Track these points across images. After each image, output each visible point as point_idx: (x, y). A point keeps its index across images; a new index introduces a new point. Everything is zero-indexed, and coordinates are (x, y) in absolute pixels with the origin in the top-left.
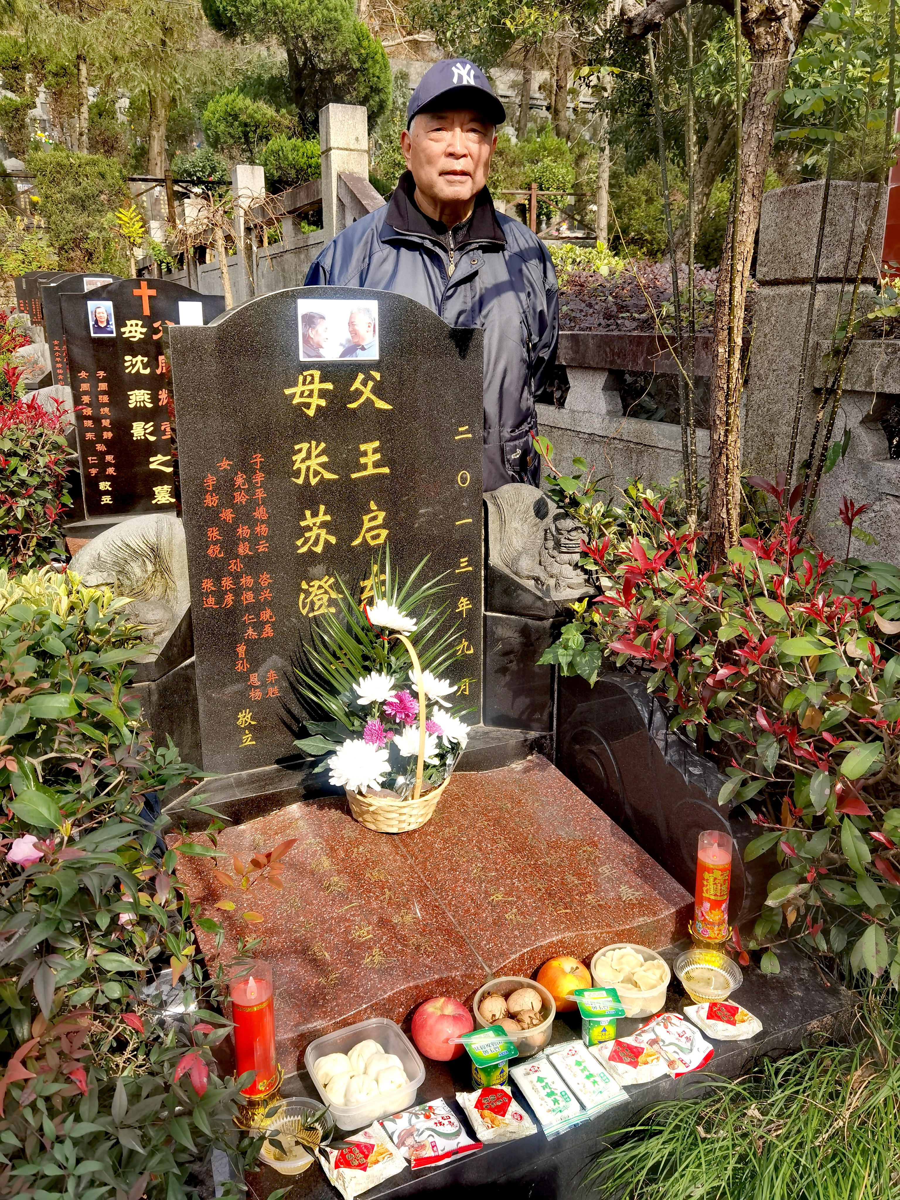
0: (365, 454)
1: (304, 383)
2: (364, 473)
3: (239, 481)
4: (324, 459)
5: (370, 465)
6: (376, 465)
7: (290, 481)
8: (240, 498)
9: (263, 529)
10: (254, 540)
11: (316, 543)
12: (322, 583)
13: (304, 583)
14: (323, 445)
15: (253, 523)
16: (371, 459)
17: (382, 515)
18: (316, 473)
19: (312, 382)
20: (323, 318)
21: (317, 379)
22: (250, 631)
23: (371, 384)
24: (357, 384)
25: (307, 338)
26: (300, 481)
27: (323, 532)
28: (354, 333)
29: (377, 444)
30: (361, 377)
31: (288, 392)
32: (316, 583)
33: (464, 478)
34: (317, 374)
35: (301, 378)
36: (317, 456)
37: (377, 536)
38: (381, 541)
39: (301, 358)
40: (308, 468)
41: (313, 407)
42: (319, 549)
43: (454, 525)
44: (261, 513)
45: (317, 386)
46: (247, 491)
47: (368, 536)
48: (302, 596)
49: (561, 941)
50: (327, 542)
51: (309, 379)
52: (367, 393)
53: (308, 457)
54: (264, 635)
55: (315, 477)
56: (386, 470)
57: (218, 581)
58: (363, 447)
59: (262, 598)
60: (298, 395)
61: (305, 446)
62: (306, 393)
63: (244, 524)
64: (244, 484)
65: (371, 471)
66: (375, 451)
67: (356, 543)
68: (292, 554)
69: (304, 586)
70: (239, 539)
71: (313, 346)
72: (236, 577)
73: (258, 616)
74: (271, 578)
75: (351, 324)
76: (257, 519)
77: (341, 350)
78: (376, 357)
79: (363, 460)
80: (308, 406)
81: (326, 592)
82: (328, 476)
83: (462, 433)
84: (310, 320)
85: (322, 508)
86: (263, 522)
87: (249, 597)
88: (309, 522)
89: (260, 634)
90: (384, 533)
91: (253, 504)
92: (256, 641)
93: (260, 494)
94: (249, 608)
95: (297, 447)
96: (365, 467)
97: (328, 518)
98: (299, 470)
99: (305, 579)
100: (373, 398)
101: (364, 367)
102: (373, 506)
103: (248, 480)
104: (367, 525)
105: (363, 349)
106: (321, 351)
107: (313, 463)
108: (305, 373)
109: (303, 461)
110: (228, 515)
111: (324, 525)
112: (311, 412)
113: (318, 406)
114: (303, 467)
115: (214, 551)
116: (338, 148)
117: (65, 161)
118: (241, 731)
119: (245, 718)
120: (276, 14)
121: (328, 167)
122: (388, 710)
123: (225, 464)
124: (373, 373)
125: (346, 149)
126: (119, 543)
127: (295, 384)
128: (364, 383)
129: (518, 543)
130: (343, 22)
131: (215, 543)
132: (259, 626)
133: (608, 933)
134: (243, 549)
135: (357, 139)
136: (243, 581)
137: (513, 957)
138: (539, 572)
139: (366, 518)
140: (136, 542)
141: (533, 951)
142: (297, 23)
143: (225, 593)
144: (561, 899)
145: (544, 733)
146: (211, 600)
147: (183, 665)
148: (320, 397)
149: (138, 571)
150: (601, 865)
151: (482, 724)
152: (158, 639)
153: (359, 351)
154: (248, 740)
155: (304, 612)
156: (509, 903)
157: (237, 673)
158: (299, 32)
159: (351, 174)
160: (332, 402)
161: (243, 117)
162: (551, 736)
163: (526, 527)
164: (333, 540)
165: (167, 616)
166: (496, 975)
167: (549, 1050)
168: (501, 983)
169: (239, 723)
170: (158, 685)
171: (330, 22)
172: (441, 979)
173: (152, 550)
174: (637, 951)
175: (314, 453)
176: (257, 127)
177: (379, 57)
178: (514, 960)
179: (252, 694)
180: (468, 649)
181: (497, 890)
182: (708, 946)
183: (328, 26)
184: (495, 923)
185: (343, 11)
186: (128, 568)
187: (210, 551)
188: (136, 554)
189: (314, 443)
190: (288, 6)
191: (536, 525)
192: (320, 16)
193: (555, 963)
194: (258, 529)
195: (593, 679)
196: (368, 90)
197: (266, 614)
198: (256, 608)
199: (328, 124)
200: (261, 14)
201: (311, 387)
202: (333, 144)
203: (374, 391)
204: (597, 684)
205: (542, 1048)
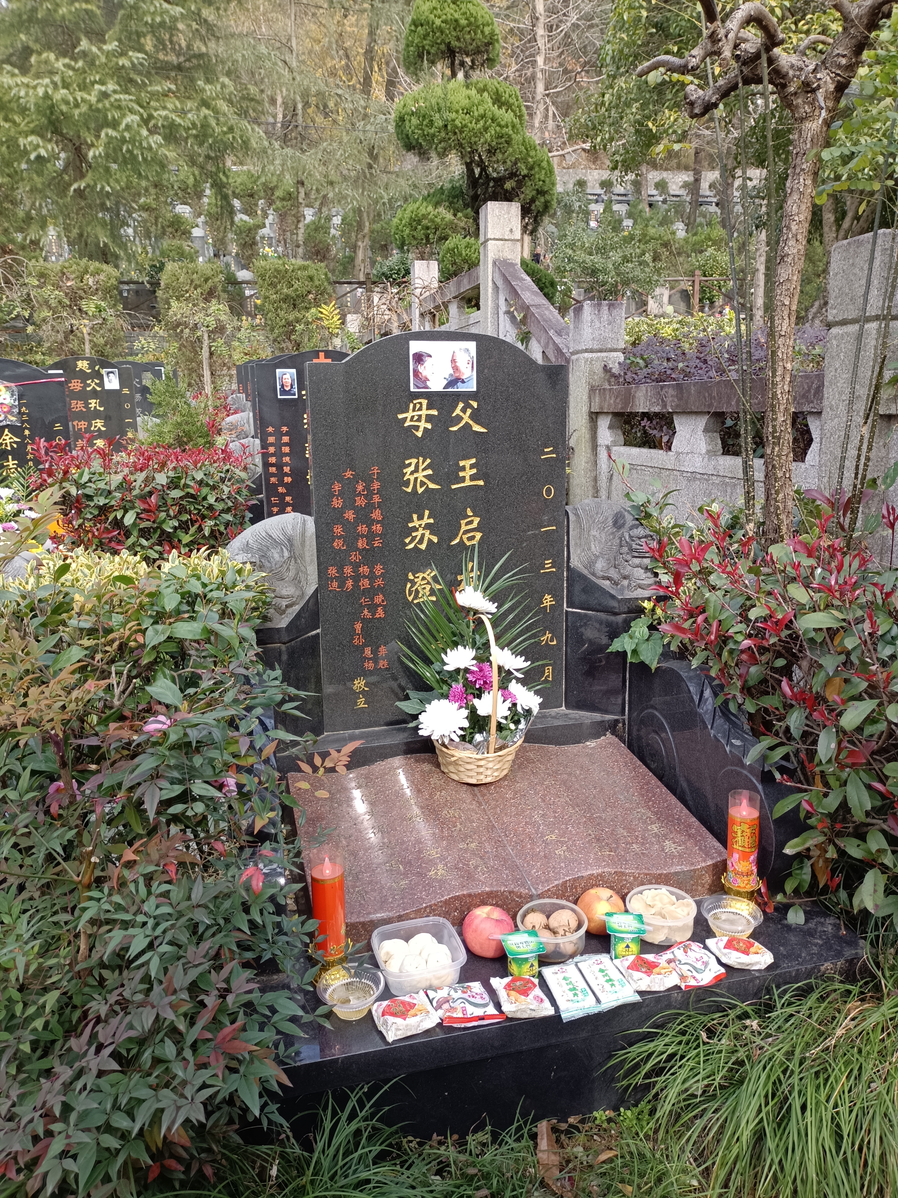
0: (463, 469)
1: (414, 410)
2: (462, 485)
3: (360, 488)
4: (429, 472)
5: (468, 478)
6: (473, 478)
7: (401, 490)
8: (360, 502)
9: (378, 528)
10: (370, 536)
11: (421, 541)
12: (425, 575)
13: (410, 574)
14: (428, 461)
15: (370, 522)
16: (468, 473)
17: (477, 520)
18: (423, 484)
19: (420, 409)
20: (430, 356)
21: (424, 406)
22: (366, 612)
23: (469, 411)
24: (458, 411)
25: (416, 373)
26: (409, 490)
27: (427, 533)
28: (456, 368)
29: (473, 461)
30: (461, 405)
31: (400, 416)
32: (421, 575)
33: (549, 491)
34: (425, 402)
35: (411, 406)
36: (423, 470)
37: (472, 538)
38: (476, 542)
39: (412, 389)
40: (416, 479)
41: (421, 429)
42: (423, 547)
43: (540, 531)
44: (377, 515)
45: (424, 412)
46: (366, 496)
47: (465, 537)
48: (409, 585)
49: (601, 875)
50: (430, 540)
51: (418, 406)
52: (466, 418)
53: (416, 470)
54: (377, 616)
55: (421, 487)
56: (481, 483)
57: (340, 569)
58: (462, 463)
59: (376, 585)
60: (409, 419)
61: (414, 461)
62: (416, 418)
63: (363, 523)
64: (363, 491)
65: (468, 483)
66: (472, 466)
67: (454, 543)
68: (401, 549)
69: (411, 577)
70: (358, 535)
71: (422, 381)
72: (356, 566)
73: (372, 599)
74: (383, 569)
75: (453, 361)
76: (374, 520)
77: (446, 382)
78: (475, 389)
79: (461, 474)
80: (417, 428)
81: (428, 583)
82: (432, 486)
83: (548, 453)
84: (419, 358)
85: (427, 513)
86: (378, 522)
87: (365, 583)
88: (416, 523)
89: (374, 614)
90: (478, 535)
91: (370, 507)
92: (370, 621)
93: (376, 499)
94: (365, 592)
95: (407, 462)
96: (463, 479)
97: (431, 521)
98: (409, 480)
99: (411, 571)
100: (471, 422)
102: (469, 512)
103: (367, 488)
104: (464, 528)
105: (463, 382)
106: (428, 383)
107: (420, 475)
108: (415, 402)
109: (412, 473)
110: (350, 515)
111: (428, 526)
112: (419, 434)
113: (425, 428)
114: (412, 478)
115: (338, 544)
116: (494, 239)
117: (281, 268)
118: (356, 695)
119: (359, 684)
120: (455, 133)
121: (486, 255)
122: (470, 677)
123: (349, 474)
124: (471, 402)
125: (501, 240)
126: (264, 534)
127: (407, 411)
128: (464, 410)
129: (595, 549)
130: (514, 136)
131: (339, 538)
132: (373, 608)
133: (646, 874)
134: (361, 544)
135: (511, 231)
136: (361, 569)
137: (556, 883)
138: (613, 573)
139: (463, 522)
140: (276, 534)
141: (574, 880)
142: (473, 139)
143: (347, 578)
144: (607, 844)
145: (616, 717)
146: (335, 584)
147: (309, 634)
148: (427, 421)
149: (276, 556)
150: (652, 823)
151: (563, 708)
152: (290, 610)
153: (459, 384)
154: (361, 703)
155: (410, 599)
156: (560, 842)
157: (354, 646)
158: (475, 147)
159: (505, 261)
160: (437, 425)
161: (425, 222)
162: (624, 720)
163: (603, 536)
164: (435, 540)
165: (298, 593)
166: (540, 896)
167: (578, 958)
168: (545, 904)
169: (355, 688)
170: (287, 648)
171: (502, 137)
172: (491, 892)
173: (289, 540)
174: (671, 892)
175: (421, 468)
176: (436, 229)
177: (544, 164)
178: (557, 886)
179: (366, 665)
180: (552, 641)
181: (552, 832)
182: (738, 894)
183: (500, 141)
184: (545, 857)
185: (514, 127)
186: (269, 554)
187: (335, 544)
188: (276, 543)
189: (421, 459)
190: (466, 126)
191: (613, 533)
192: (493, 132)
193: (593, 891)
194: (374, 527)
195: (654, 665)
196: (534, 193)
197: (379, 599)
198: (371, 592)
199: (486, 218)
200: (443, 134)
201: (419, 413)
202: (490, 236)
203: (471, 417)
204: (657, 669)
205: (572, 956)
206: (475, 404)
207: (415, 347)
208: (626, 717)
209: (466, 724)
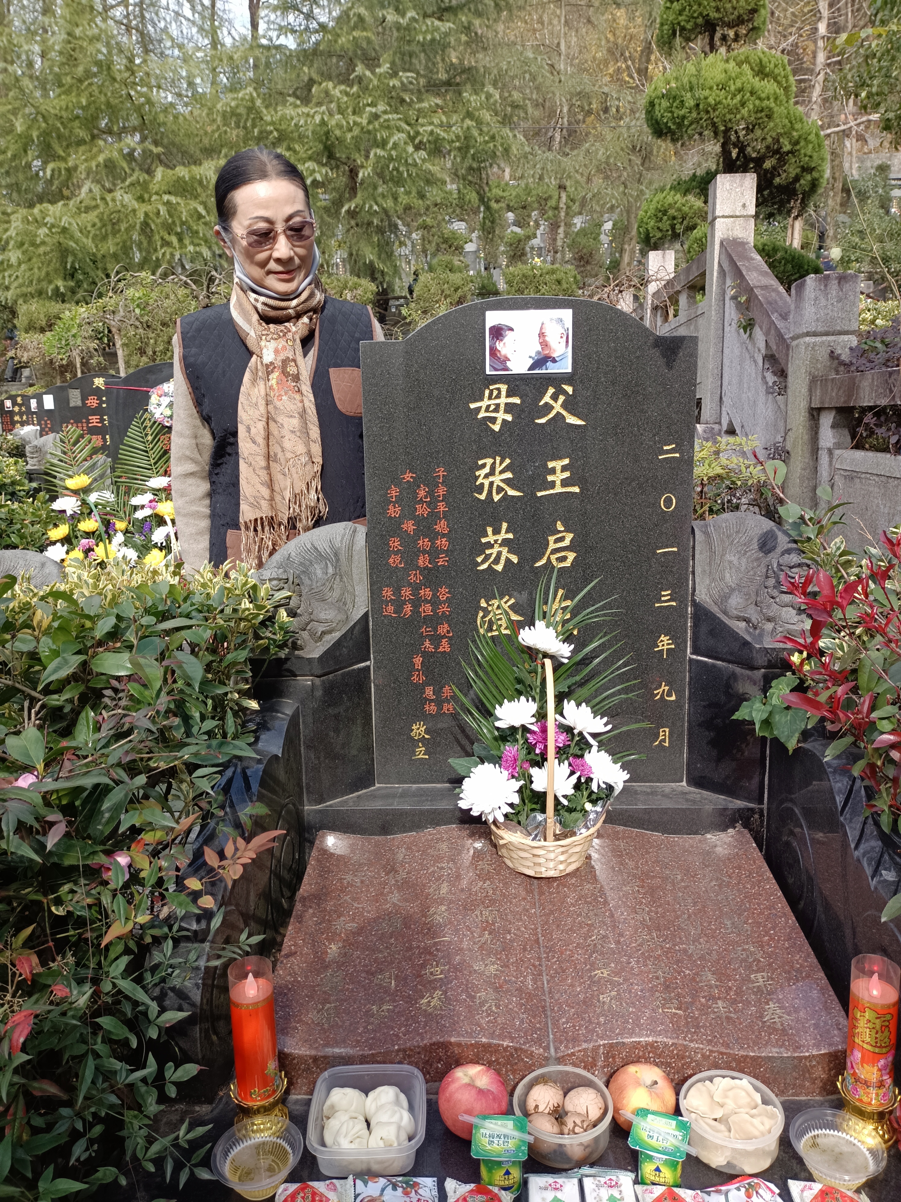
0: (553, 471)
1: (490, 398)
2: (552, 492)
3: (422, 493)
4: (509, 475)
5: (558, 483)
6: (565, 483)
7: (473, 496)
8: (422, 510)
9: (443, 543)
10: (434, 553)
11: (497, 561)
12: (501, 603)
13: (483, 601)
14: (508, 461)
15: (434, 536)
16: (559, 477)
17: (569, 537)
18: (500, 490)
19: (498, 396)
20: (511, 329)
21: (504, 393)
22: (427, 643)
23: (562, 398)
24: (547, 399)
25: (494, 352)
26: (483, 497)
27: (505, 550)
28: (544, 344)
29: (566, 461)
30: (551, 391)
31: (473, 406)
32: (496, 602)
33: (668, 502)
34: (504, 388)
35: (487, 392)
36: (501, 472)
37: (563, 559)
38: (568, 564)
39: (488, 372)
40: (491, 484)
41: (499, 421)
42: (499, 568)
43: (655, 553)
44: (442, 526)
45: (503, 400)
46: (429, 504)
47: (553, 558)
48: (481, 614)
49: (651, 1044)
50: (508, 560)
51: (495, 393)
52: (558, 407)
53: (492, 473)
54: (441, 649)
55: (498, 493)
56: (576, 489)
57: (397, 591)
58: (551, 465)
59: (440, 612)
60: (483, 409)
61: (489, 461)
62: (492, 407)
63: (425, 536)
64: (426, 497)
65: (558, 489)
66: (564, 469)
67: (537, 565)
68: (472, 570)
69: (483, 604)
70: (419, 551)
71: (500, 361)
72: (416, 588)
73: (435, 629)
74: (449, 593)
75: (542, 335)
76: (438, 532)
77: (531, 362)
78: (569, 370)
79: (550, 478)
80: (493, 420)
81: (505, 613)
82: (511, 492)
83: (668, 452)
84: (498, 332)
85: (505, 525)
86: (444, 536)
87: (427, 609)
88: (491, 538)
89: (437, 647)
90: (571, 556)
91: (434, 516)
92: (432, 655)
93: (442, 507)
94: (427, 620)
95: (480, 462)
96: (553, 485)
97: (510, 536)
98: (482, 485)
99: (484, 597)
100: (564, 413)
101: (556, 380)
102: (560, 527)
103: (430, 493)
104: (552, 546)
105: (554, 361)
106: (509, 364)
107: (497, 479)
108: (491, 387)
109: (486, 476)
110: (409, 526)
111: (505, 543)
112: (496, 428)
113: (504, 420)
114: (486, 483)
115: (394, 561)
116: (723, 217)
118: (414, 743)
119: (419, 730)
120: (708, 112)
121: (713, 236)
122: (531, 739)
123: (408, 477)
124: (565, 387)
125: (732, 217)
126: (309, 546)
127: (481, 399)
128: (555, 398)
129: (730, 578)
130: (776, 109)
131: (396, 553)
132: (436, 639)
133: (722, 1053)
134: (422, 561)
135: (744, 206)
136: (422, 592)
137: (585, 1046)
138: (753, 614)
139: (551, 539)
140: (323, 546)
141: (611, 1046)
142: (728, 117)
143: (404, 602)
144: (679, 995)
145: (751, 805)
146: (391, 608)
147: (356, 667)
148: (506, 411)
149: (319, 572)
150: (757, 971)
151: (684, 783)
152: (327, 637)
153: (549, 364)
154: (421, 753)
155: (482, 631)
156: (612, 983)
157: (412, 684)
158: (729, 125)
159: (735, 240)
160: (519, 417)
161: (672, 212)
162: (761, 810)
163: (744, 561)
164: (515, 559)
165: (341, 617)
166: (560, 1060)
167: (586, 1170)
168: (567, 1073)
169: (412, 734)
170: (323, 682)
171: (762, 111)
172: (489, 1045)
173: (336, 554)
174: (757, 1089)
175: (498, 469)
176: (684, 218)
177: (812, 137)
178: (585, 1050)
179: (427, 707)
180: (669, 694)
181: (606, 965)
182: (861, 1114)
183: (759, 115)
184: (584, 1002)
185: (776, 99)
186: (311, 569)
187: (391, 560)
188: (321, 557)
189: (498, 459)
190: (720, 103)
191: (757, 559)
192: (751, 107)
193: (632, 1069)
194: (438, 542)
195: (792, 745)
197: (443, 629)
198: (434, 621)
199: (715, 194)
200: (694, 115)
201: (497, 401)
202: (719, 213)
203: (564, 406)
204: (797, 751)
205: (580, 1164)
206: (569, 389)
207: (493, 318)
208: (765, 806)
209: (516, 799)
